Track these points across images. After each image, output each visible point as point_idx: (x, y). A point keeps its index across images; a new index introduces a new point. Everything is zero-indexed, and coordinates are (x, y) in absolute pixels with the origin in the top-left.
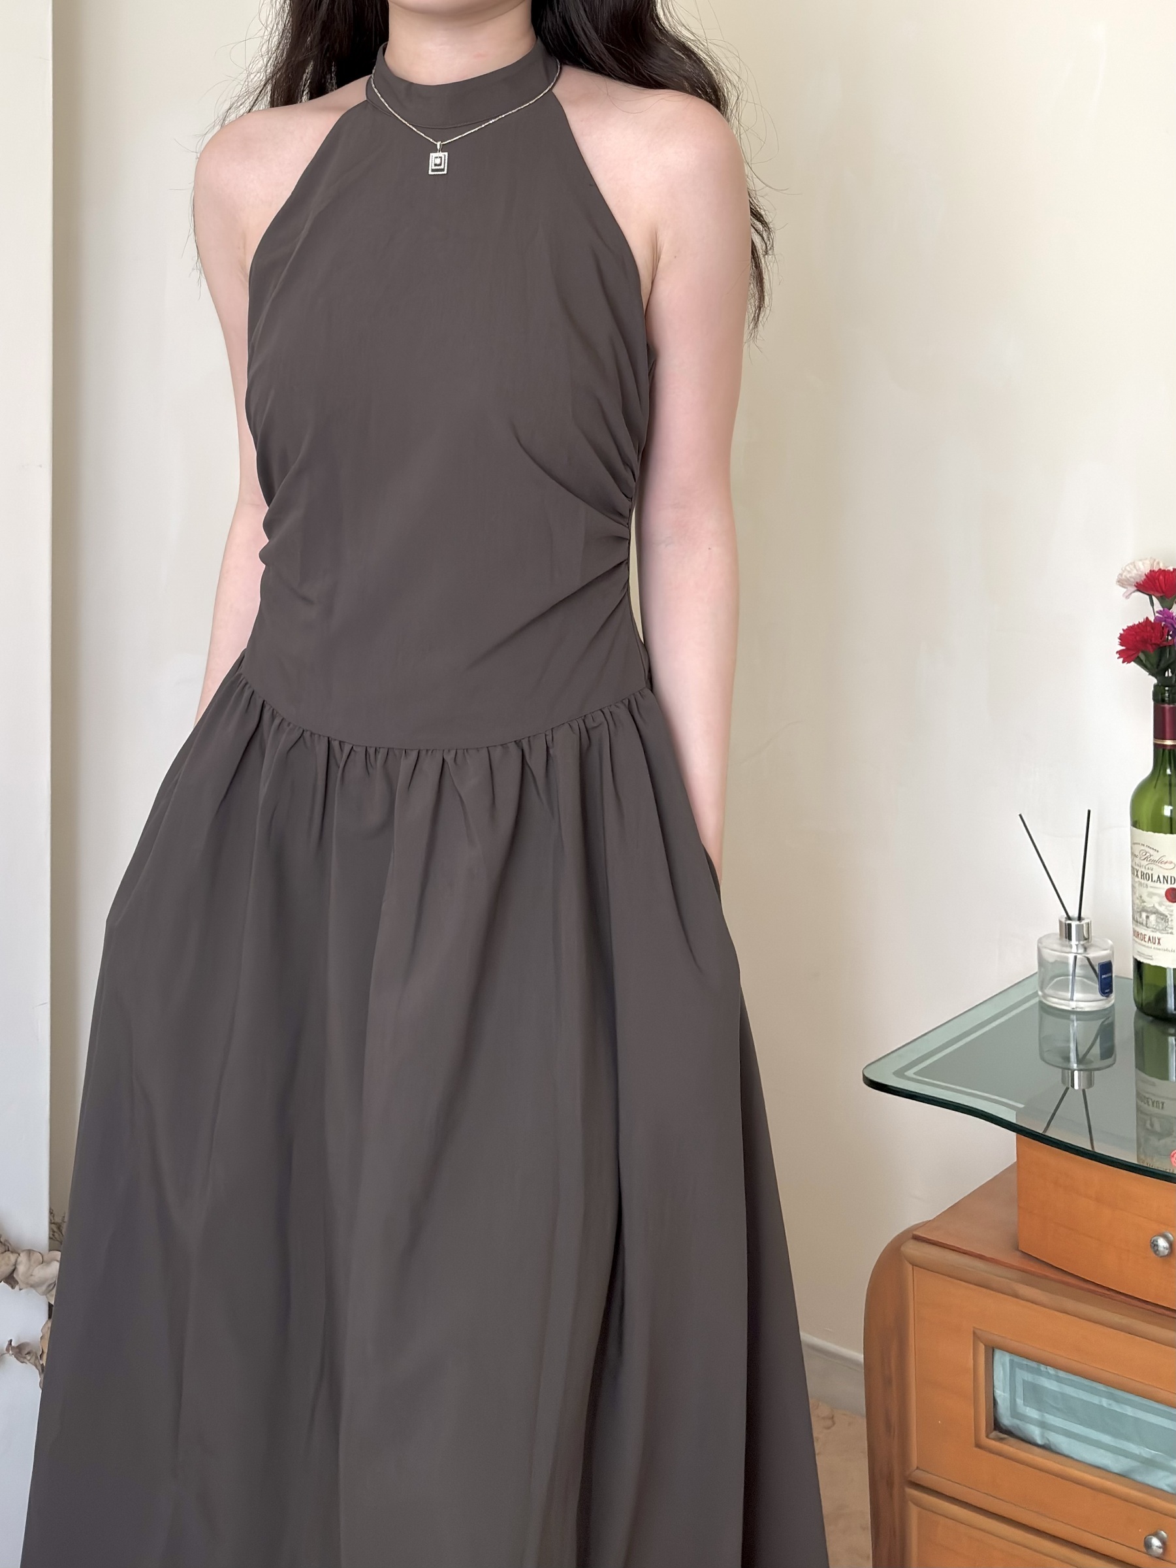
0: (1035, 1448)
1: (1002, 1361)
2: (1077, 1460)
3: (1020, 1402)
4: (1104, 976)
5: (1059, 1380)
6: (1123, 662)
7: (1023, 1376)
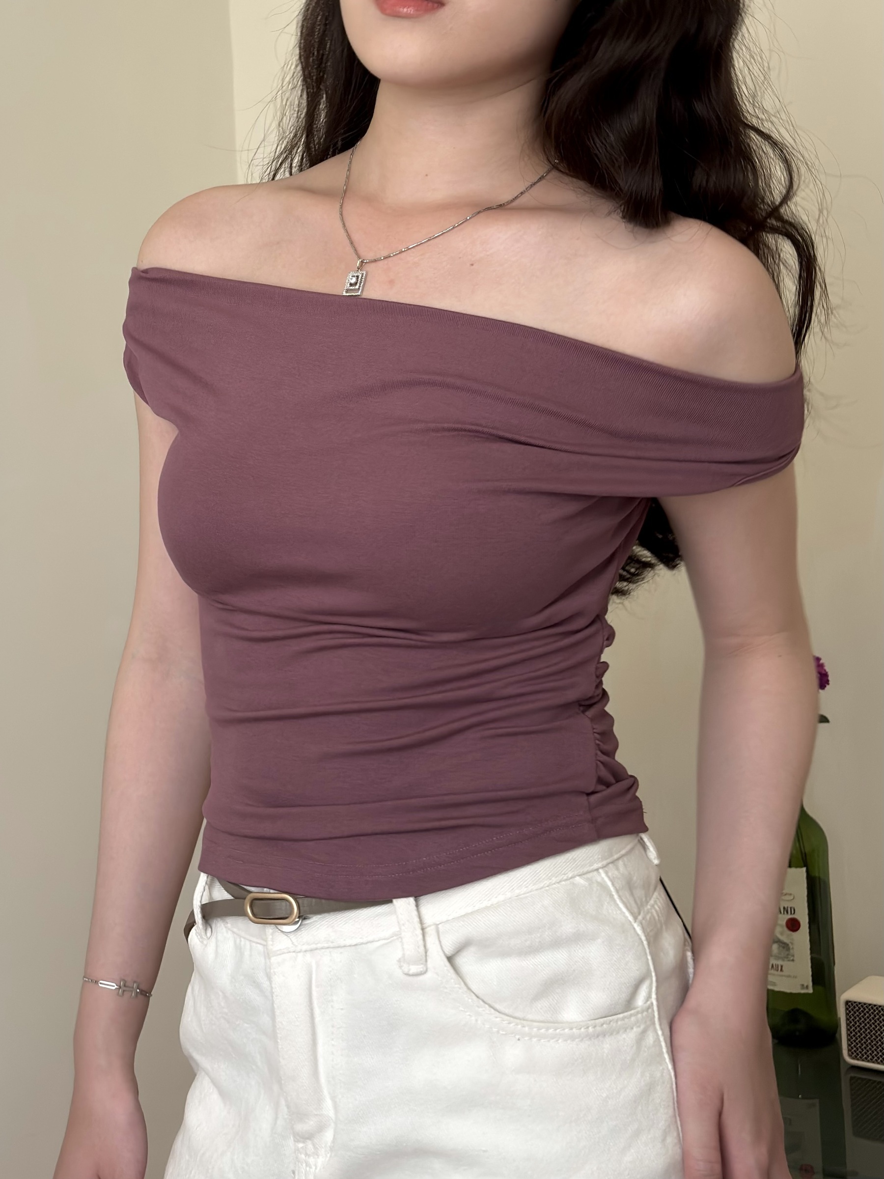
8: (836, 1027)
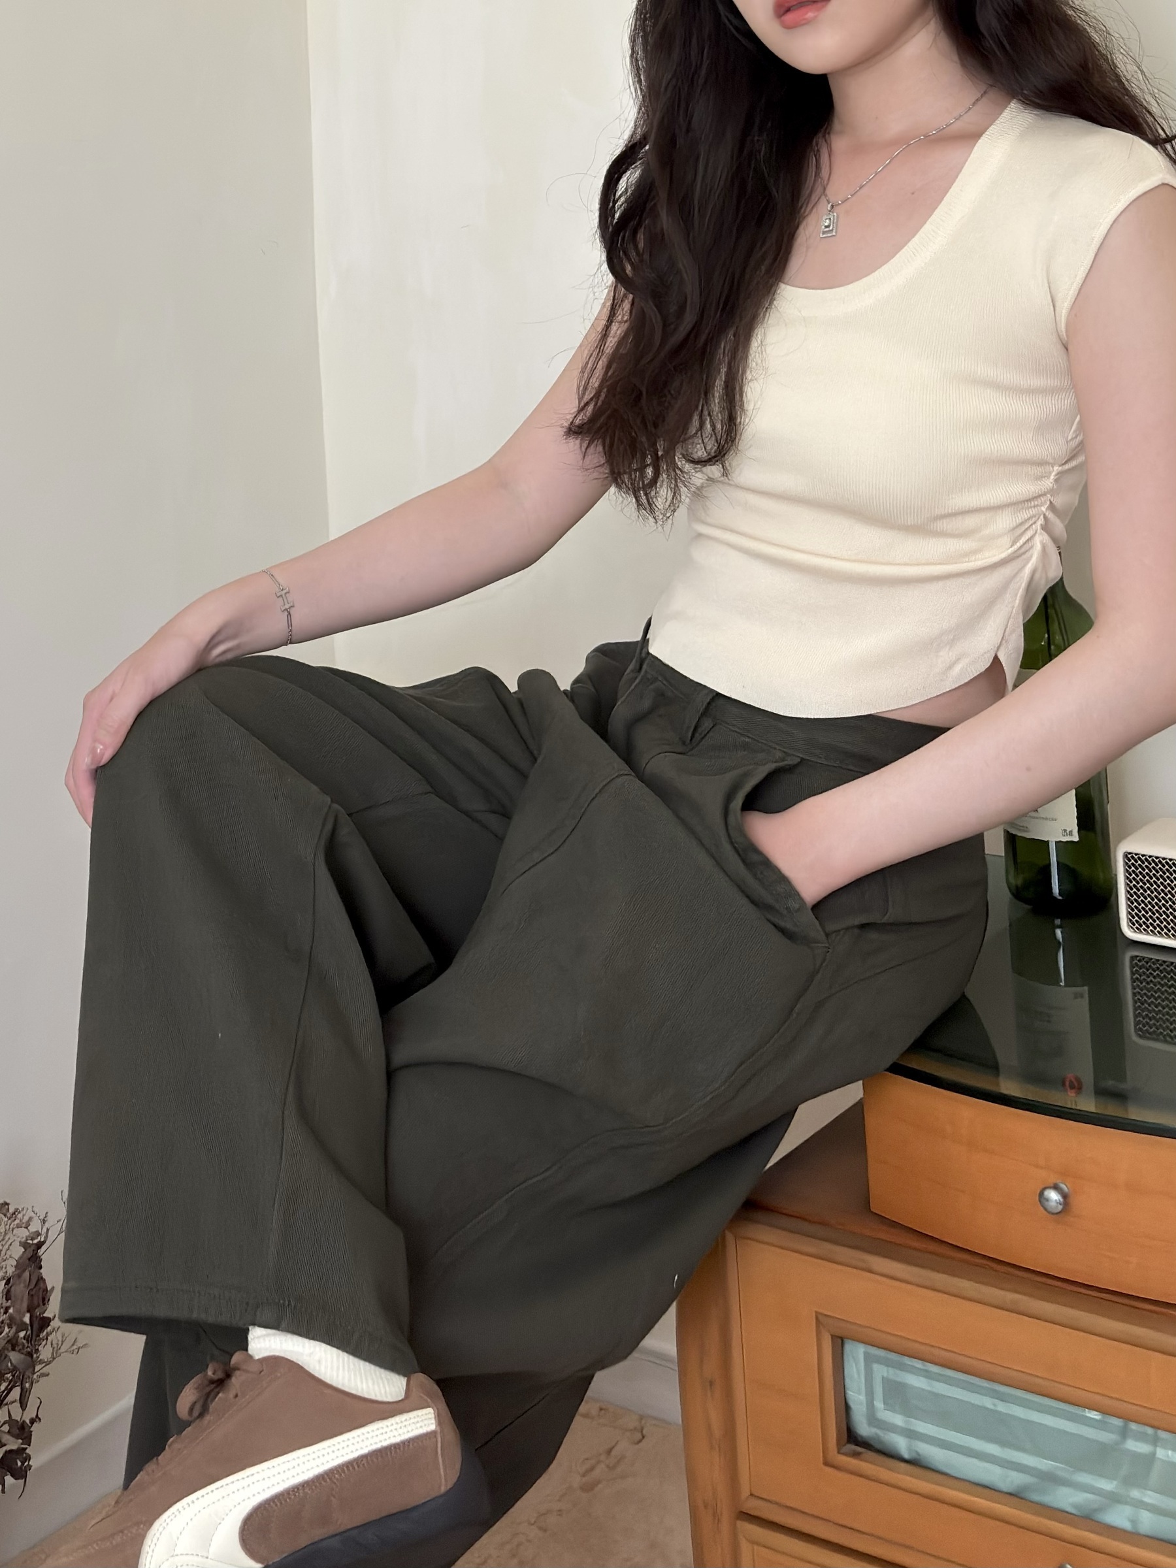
0: (903, 1465)
1: (856, 1354)
2: (956, 1478)
3: (879, 1404)
5: (928, 1375)
7: (880, 1371)
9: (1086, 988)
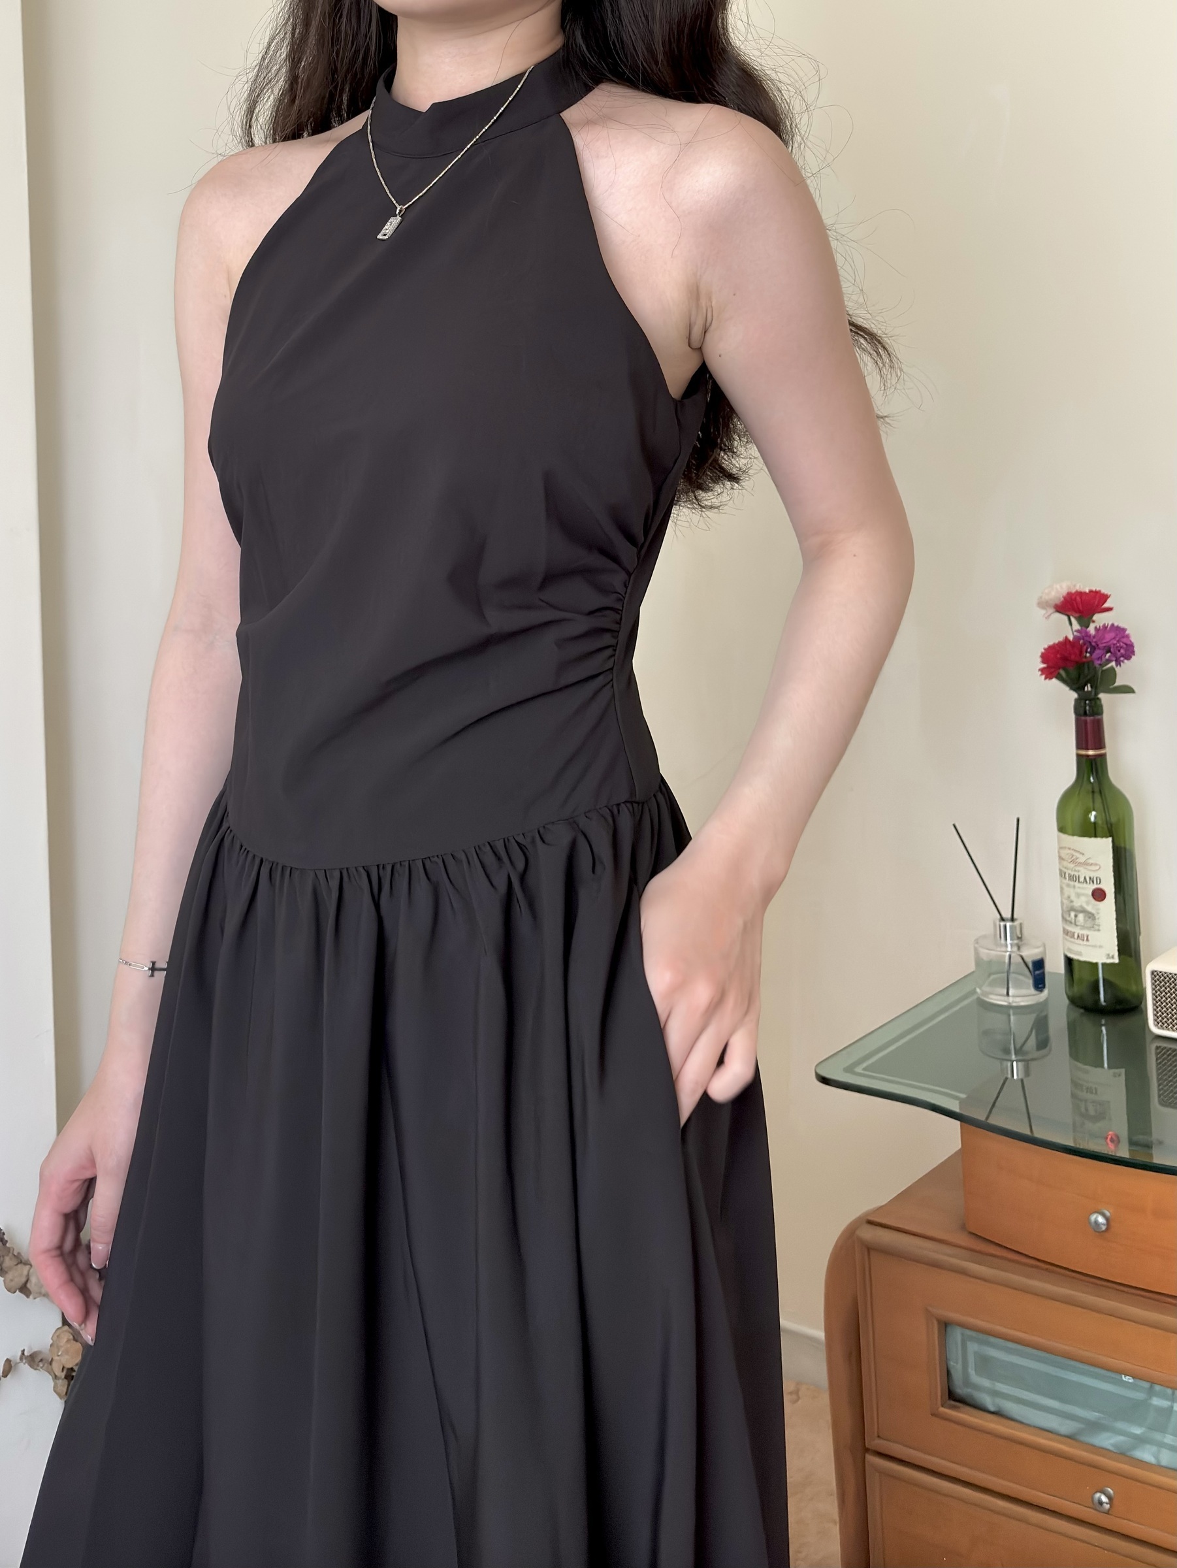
0: (988, 1414)
1: (956, 1335)
2: (1030, 1425)
3: (972, 1372)
4: (1037, 972)
5: (1007, 1350)
6: (1046, 678)
7: (973, 1347)
8: (1141, 997)
9: (1123, 1071)
